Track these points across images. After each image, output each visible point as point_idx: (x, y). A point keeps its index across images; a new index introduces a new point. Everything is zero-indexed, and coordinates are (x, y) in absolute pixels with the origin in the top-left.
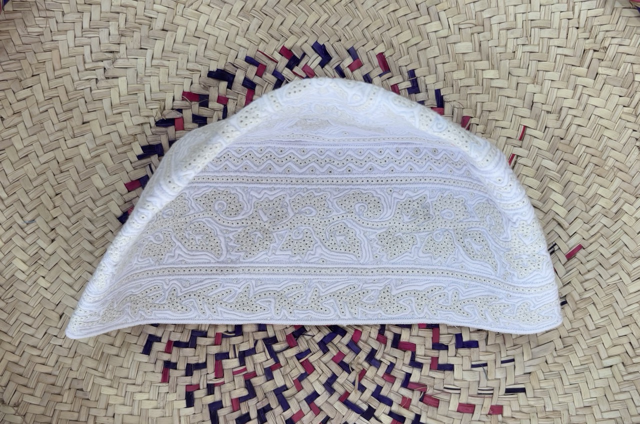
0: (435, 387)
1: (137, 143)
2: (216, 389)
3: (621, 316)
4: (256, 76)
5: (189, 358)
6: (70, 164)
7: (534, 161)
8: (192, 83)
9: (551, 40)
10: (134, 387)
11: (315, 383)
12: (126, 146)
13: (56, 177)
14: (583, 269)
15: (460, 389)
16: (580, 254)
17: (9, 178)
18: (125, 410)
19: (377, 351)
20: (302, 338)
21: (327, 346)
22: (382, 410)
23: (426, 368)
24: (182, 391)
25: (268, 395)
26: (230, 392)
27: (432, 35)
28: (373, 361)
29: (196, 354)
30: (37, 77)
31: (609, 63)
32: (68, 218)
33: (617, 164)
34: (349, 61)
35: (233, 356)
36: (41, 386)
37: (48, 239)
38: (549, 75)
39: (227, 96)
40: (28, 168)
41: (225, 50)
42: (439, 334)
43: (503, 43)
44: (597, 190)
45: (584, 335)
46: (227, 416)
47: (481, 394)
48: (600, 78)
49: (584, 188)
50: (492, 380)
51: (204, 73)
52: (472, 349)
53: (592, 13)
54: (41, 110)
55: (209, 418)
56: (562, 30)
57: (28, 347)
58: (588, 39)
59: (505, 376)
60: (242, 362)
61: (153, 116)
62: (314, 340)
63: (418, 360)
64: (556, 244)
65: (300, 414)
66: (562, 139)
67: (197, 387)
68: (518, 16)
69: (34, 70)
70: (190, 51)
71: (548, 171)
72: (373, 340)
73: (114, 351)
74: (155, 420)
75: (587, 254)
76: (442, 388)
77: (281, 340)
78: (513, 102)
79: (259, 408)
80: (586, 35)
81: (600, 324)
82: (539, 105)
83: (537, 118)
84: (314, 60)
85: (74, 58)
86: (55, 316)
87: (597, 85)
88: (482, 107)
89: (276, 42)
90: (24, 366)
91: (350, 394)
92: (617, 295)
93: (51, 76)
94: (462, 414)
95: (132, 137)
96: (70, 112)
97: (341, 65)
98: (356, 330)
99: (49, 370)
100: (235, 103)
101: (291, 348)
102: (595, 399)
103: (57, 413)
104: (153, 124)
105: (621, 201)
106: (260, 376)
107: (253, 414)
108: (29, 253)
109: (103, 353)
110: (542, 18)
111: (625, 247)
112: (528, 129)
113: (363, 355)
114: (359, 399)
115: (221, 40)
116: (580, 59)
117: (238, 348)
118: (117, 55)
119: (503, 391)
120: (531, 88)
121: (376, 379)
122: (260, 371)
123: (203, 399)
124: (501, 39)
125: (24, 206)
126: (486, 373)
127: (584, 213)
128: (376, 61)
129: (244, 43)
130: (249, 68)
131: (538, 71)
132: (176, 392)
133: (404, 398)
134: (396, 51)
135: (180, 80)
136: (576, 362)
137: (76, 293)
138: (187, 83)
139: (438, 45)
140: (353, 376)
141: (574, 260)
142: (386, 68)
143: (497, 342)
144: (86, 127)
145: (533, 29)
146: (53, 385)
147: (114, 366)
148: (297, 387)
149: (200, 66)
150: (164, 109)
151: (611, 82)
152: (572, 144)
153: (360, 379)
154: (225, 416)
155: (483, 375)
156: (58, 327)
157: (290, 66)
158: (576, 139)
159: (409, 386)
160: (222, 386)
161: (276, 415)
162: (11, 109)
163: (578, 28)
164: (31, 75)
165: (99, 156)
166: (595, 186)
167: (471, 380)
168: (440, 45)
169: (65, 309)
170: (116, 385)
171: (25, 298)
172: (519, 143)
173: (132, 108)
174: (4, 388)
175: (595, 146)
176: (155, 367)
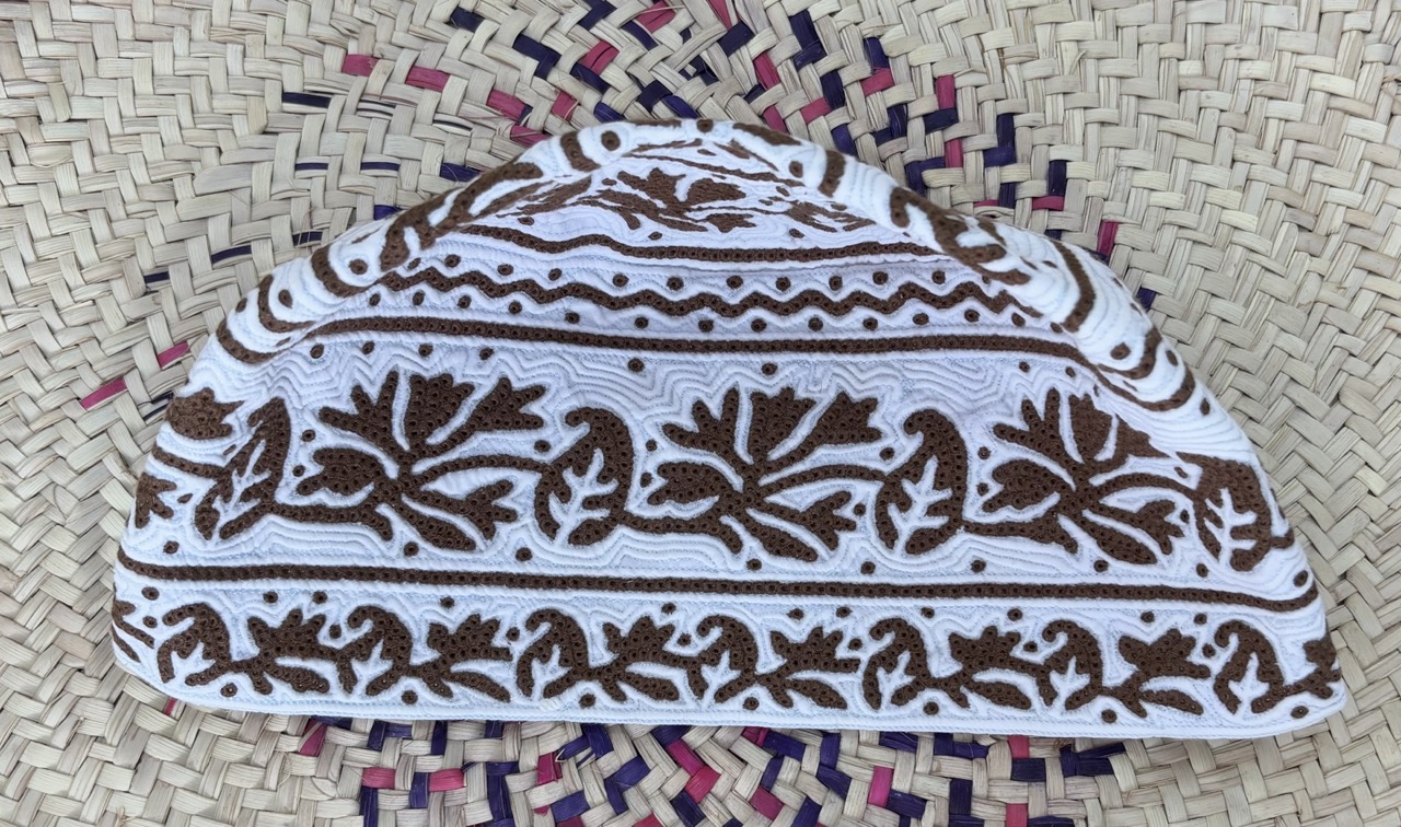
0: (490, 134)
2: (994, 194)
16: (91, 383)
18: (1204, 173)
22: (622, 95)
37: (1355, 580)
44: (17, 534)
49: (48, 542)
50: (355, 131)
64: (145, 418)
65: (809, 113)
66: (80, 670)
67: (1037, 203)
73: (1219, 306)
75: (73, 386)
76: (476, 129)
78: (182, 778)
83: (132, 731)
94: (439, 68)
99: (1372, 281)
102: (122, 54)
107: (916, 127)
109: (1247, 304)
120: (134, 806)
123: (1026, 177)
127: (60, 480)
132: (1088, 198)
137: (1298, 449)
141: (109, 373)
146: (1364, 248)
152: (59, 654)
154: (982, 131)
160: (980, 197)
166: (22, 543)
169: (1327, 414)
170: (1224, 230)
176: (1129, 260)
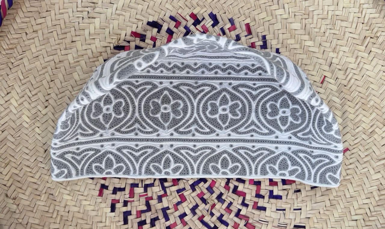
1: (102, 57)
3: (366, 192)
4: (175, 28)
5: (115, 184)
6: (62, 64)
7: (328, 96)
8: (137, 27)
9: (347, 28)
10: (82, 196)
11: (186, 208)
12: (95, 58)
13: (53, 71)
14: (347, 162)
15: (268, 222)
17: (26, 68)
19: (223, 194)
20: (182, 181)
21: (195, 187)
23: (250, 208)
24: (109, 202)
25: (158, 211)
26: (136, 206)
27: (279, 17)
28: (220, 199)
29: (120, 183)
30: (49, 12)
31: (378, 46)
32: (57, 95)
33: (375, 105)
34: (229, 25)
35: (141, 186)
36: (29, 190)
38: (343, 48)
39: (157, 37)
40: (38, 63)
41: (159, 10)
42: (260, 189)
43: (319, 26)
45: (343, 200)
46: (133, 220)
47: (280, 226)
48: (372, 54)
51: (145, 22)
52: (278, 200)
53: (372, 16)
54: (49, 31)
55: (123, 220)
56: (354, 23)
57: (25, 166)
58: (368, 30)
59: (295, 218)
60: (146, 190)
61: (113, 43)
62: (188, 183)
63: (246, 202)
68: (329, 12)
69: (48, 8)
70: (138, 8)
71: (335, 103)
72: (222, 187)
74: (92, 217)
77: (170, 181)
79: (152, 218)
80: (367, 28)
81: (353, 195)
82: (335, 65)
84: (209, 22)
85: (71, 4)
86: (42, 150)
87: (369, 57)
88: (302, 62)
89: (189, 10)
90: (21, 177)
91: (205, 217)
92: (365, 179)
93: (57, 12)
95: (99, 54)
96: (65, 34)
97: (224, 28)
98: (213, 181)
100: (161, 42)
101: (175, 186)
103: (36, 206)
104: (112, 48)
105: (375, 126)
106: (155, 199)
108: (32, 113)
110: (343, 15)
111: (373, 153)
112: (326, 78)
113: (215, 195)
114: (210, 220)
115: (157, 4)
116: (362, 41)
117: (144, 182)
118: (96, 5)
119: (292, 226)
121: (221, 210)
122: (155, 197)
124: (318, 24)
125: (32, 85)
126: (284, 214)
128: (244, 28)
129: (170, 7)
130: (171, 23)
131: (337, 45)
133: (235, 223)
134: (257, 23)
135: (131, 24)
136: (336, 215)
138: (135, 26)
139: (281, 23)
140: (208, 207)
142: (249, 31)
143: (293, 198)
144: (73, 44)
145: (337, 21)
147: (72, 184)
148: (175, 209)
149: (143, 18)
150: (120, 40)
151: (378, 57)
153: (212, 209)
155: (282, 215)
156: (44, 156)
157: (195, 24)
158: (353, 88)
159: (239, 217)
161: (161, 223)
162: (32, 29)
163: (363, 23)
164: (46, 11)
165: (79, 62)
167: (275, 218)
168: (282, 23)
171: (27, 138)
172: (320, 85)
173: (102, 36)
174: (8, 188)
175: (364, 93)
